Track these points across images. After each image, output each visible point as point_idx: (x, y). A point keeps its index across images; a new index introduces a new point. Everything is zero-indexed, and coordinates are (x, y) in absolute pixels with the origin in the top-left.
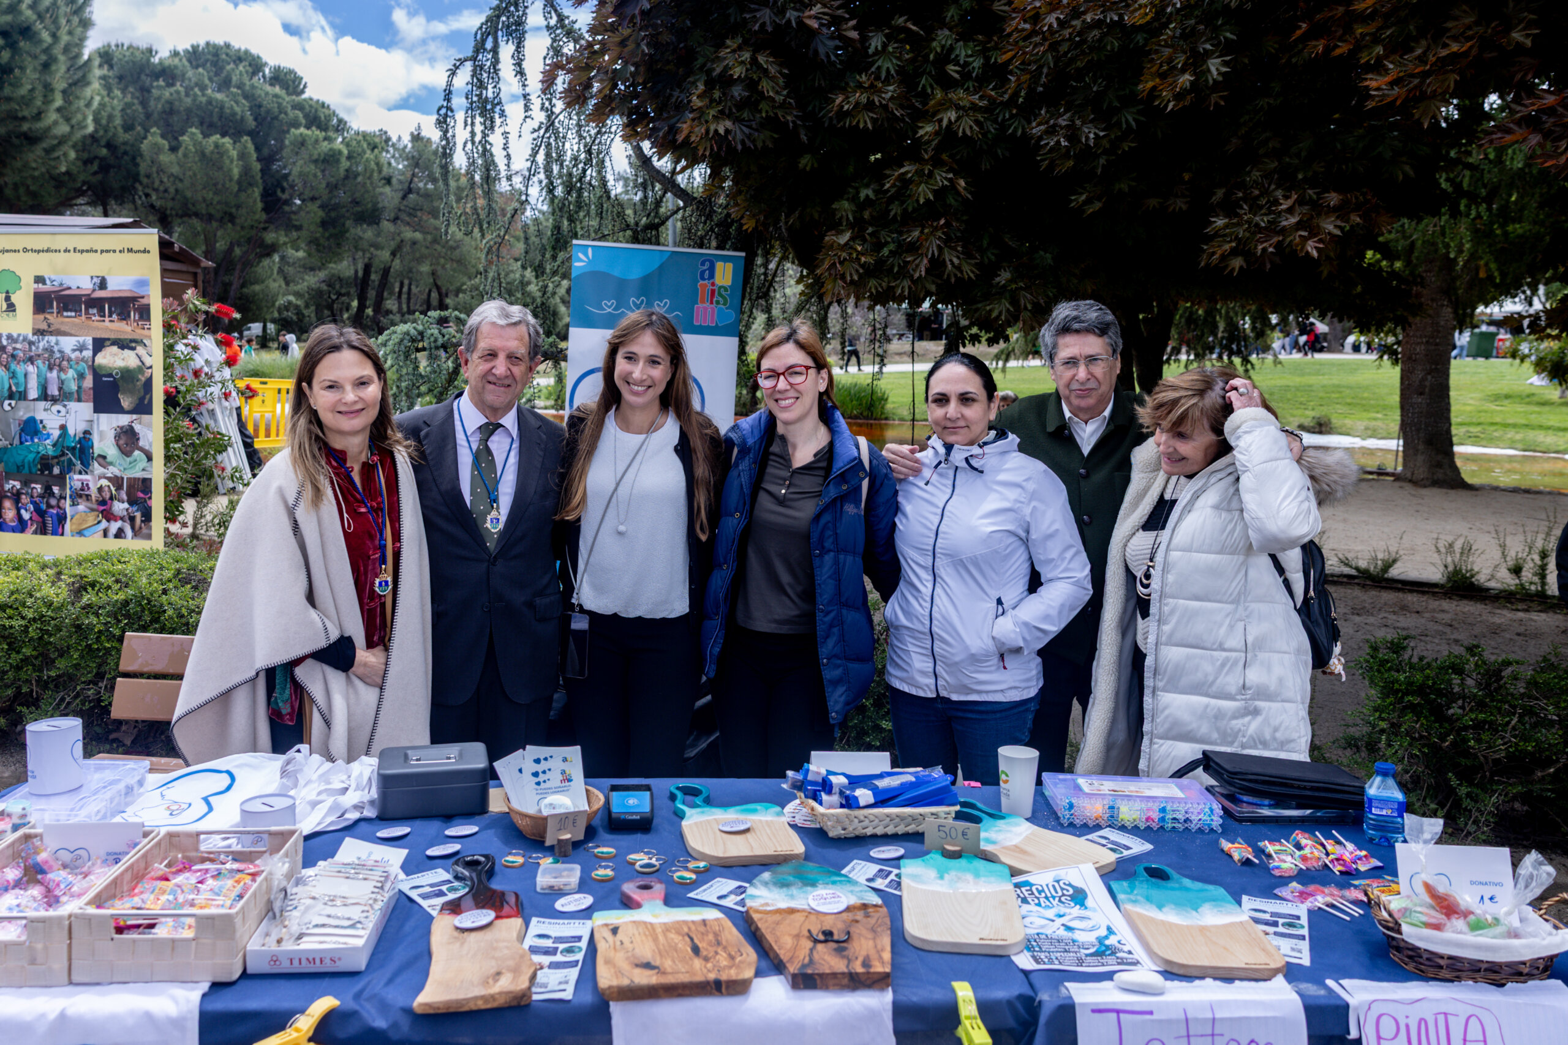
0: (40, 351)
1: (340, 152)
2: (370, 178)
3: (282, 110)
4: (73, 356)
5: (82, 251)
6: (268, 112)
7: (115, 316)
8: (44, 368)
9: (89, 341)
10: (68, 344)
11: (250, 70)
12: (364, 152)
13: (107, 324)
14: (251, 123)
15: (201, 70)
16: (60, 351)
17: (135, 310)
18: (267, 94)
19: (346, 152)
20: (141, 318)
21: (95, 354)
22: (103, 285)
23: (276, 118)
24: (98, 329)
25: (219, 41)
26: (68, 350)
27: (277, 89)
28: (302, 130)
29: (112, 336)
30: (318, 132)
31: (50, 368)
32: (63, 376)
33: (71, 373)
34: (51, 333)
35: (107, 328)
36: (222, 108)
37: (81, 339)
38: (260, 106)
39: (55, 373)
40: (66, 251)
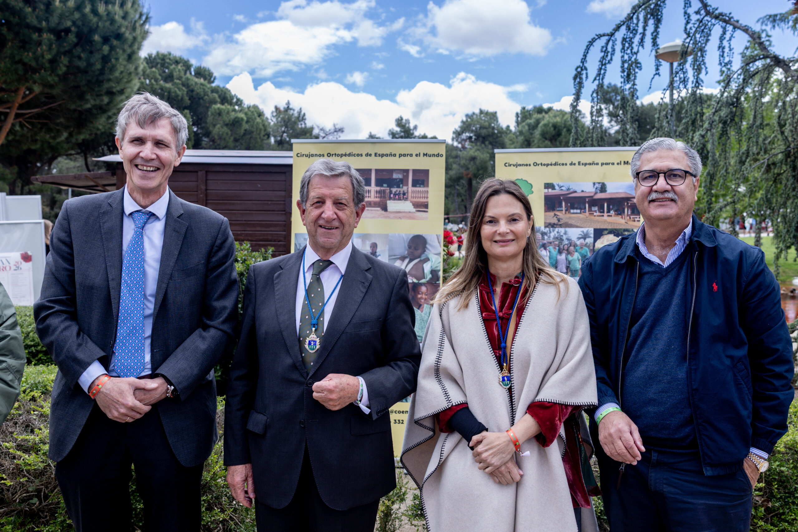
0: (551, 239)
1: (242, 119)
2: (259, 134)
3: (206, 94)
4: (578, 243)
5: (586, 164)
6: (198, 94)
7: (612, 212)
8: (555, 252)
9: (591, 231)
10: (574, 234)
11: (184, 68)
12: (255, 118)
13: (606, 218)
14: (187, 101)
15: (154, 69)
16: (568, 239)
17: (628, 207)
18: (196, 83)
19: (245, 119)
20: (633, 213)
21: (595, 241)
22: (603, 188)
23: (202, 98)
24: (598, 221)
25: (164, 51)
26: (574, 239)
27: (202, 80)
28: (219, 106)
29: (610, 227)
30: (229, 107)
31: (560, 252)
32: (570, 258)
33: (576, 256)
34: (561, 226)
35: (605, 221)
36: (169, 92)
37: (585, 230)
38: (192, 91)
39: (563, 256)
40: (571, 164)
